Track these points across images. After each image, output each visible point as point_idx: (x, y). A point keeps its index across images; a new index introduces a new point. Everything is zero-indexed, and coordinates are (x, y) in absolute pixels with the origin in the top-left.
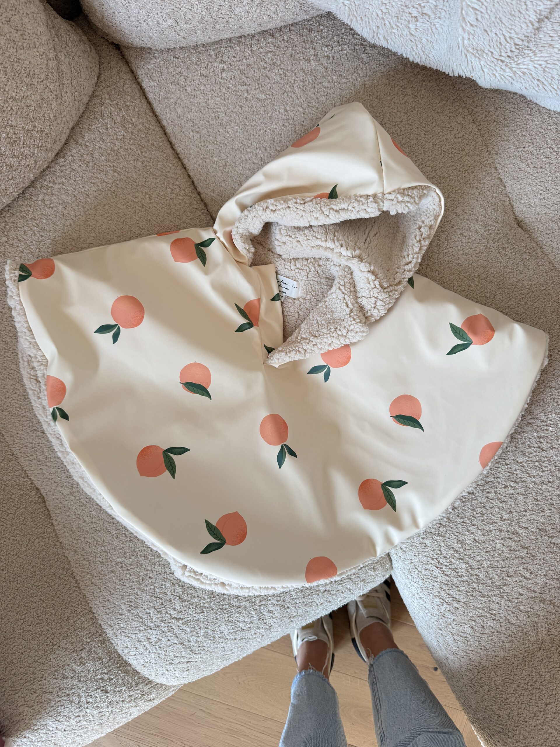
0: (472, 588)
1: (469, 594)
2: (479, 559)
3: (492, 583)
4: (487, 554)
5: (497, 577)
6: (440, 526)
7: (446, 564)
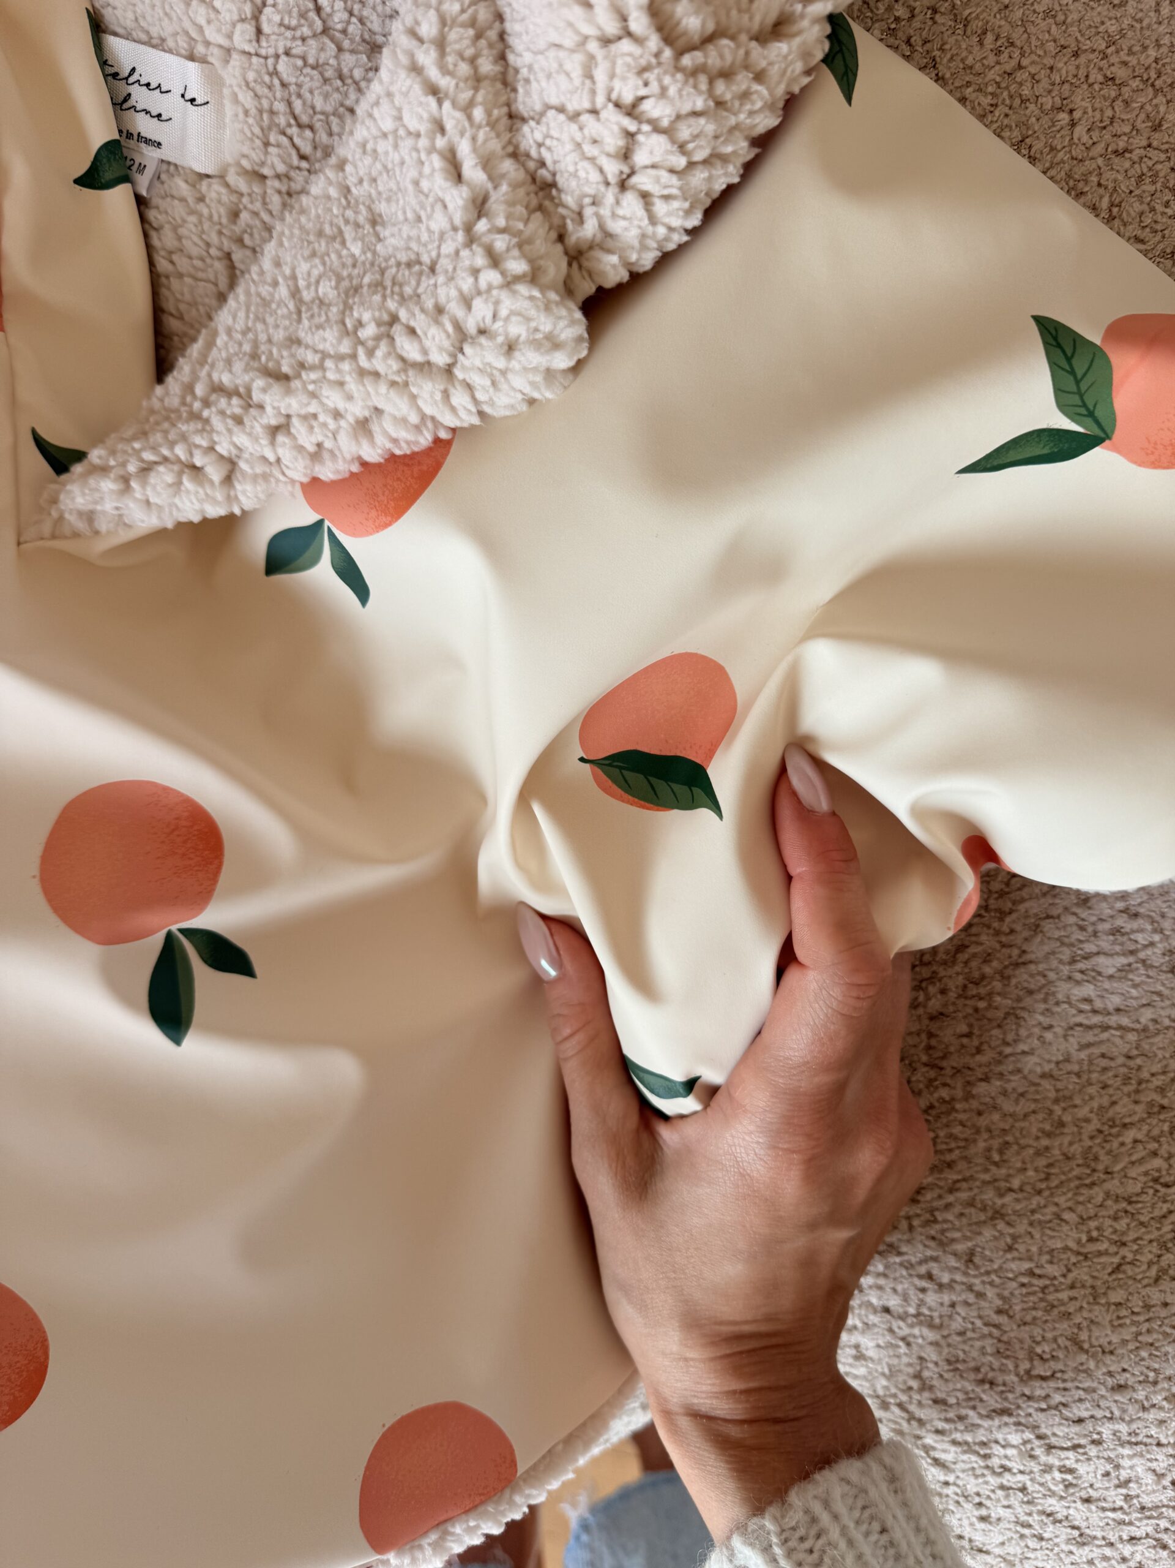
0: (1043, 1513)
1: (1026, 1531)
2: (1085, 1414)
3: (1127, 1498)
4: (1118, 1397)
5: (1149, 1479)
6: (924, 1284)
7: (941, 1425)
